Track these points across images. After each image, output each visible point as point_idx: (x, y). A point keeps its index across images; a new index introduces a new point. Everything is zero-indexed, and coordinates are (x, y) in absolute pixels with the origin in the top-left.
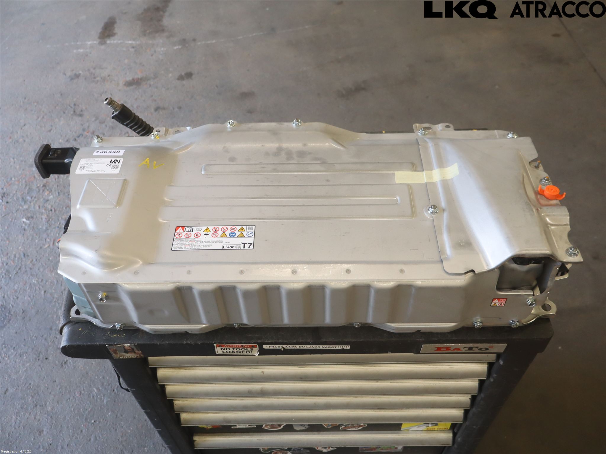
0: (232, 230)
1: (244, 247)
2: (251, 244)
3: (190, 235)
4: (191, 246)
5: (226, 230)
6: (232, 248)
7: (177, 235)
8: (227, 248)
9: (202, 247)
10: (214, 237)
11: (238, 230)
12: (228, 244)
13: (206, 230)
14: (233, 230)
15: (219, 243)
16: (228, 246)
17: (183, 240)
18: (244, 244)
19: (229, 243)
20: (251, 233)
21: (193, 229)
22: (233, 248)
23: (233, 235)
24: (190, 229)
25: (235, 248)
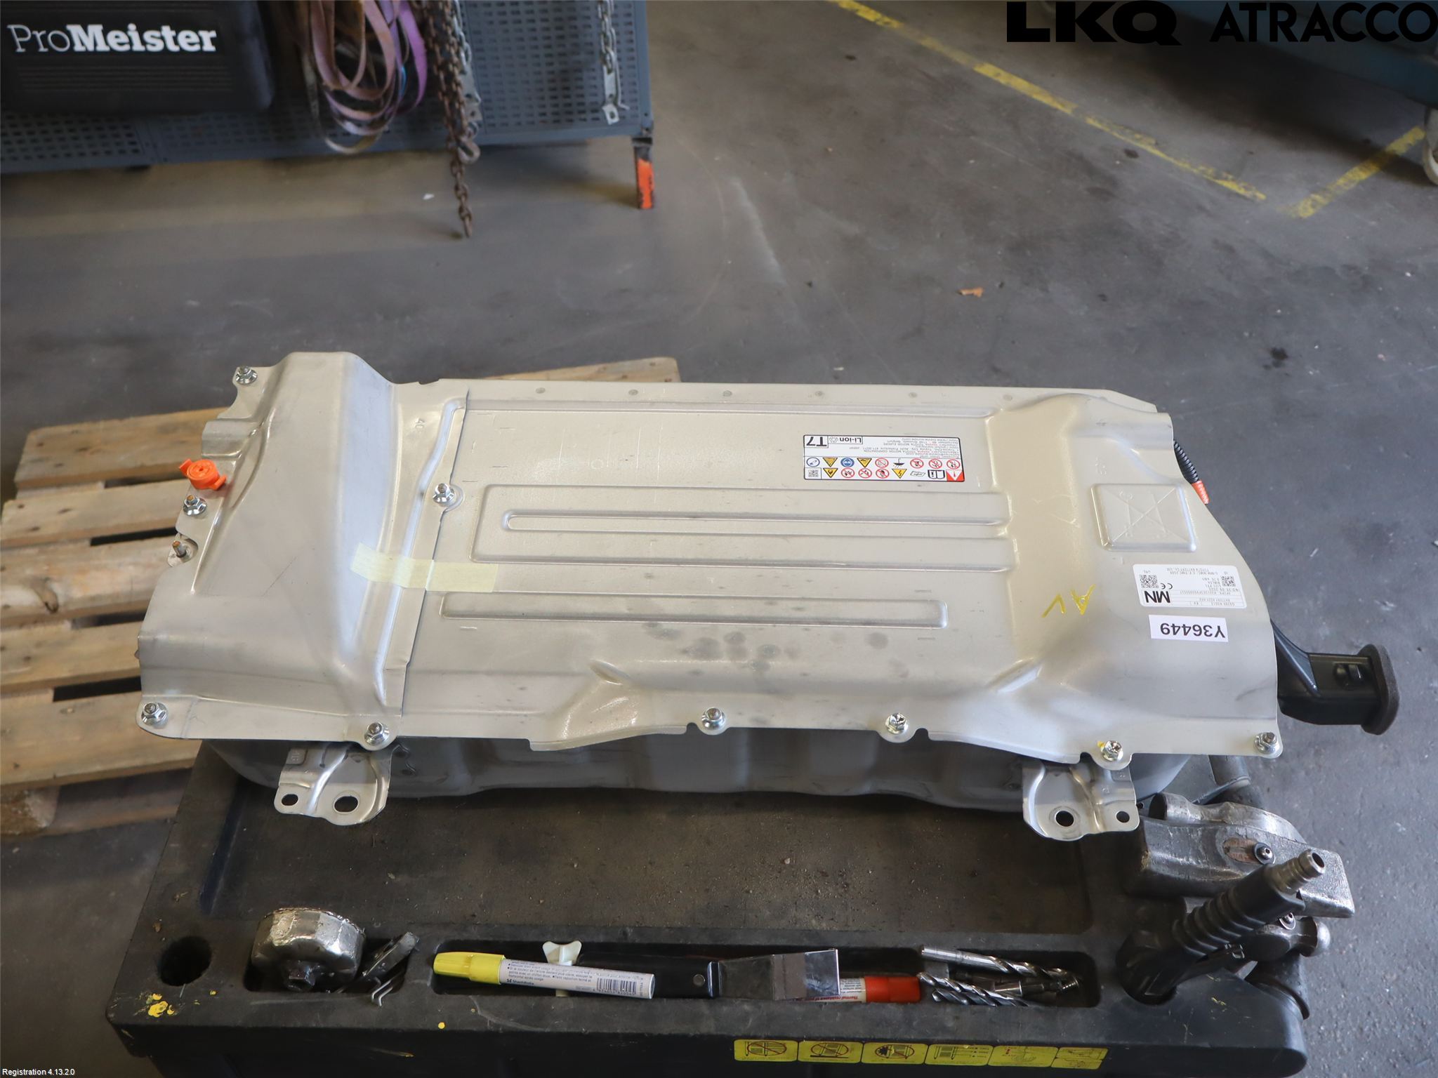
0: (850, 471)
1: (821, 439)
2: (808, 444)
3: (931, 463)
4: (924, 445)
5: (861, 472)
6: (845, 437)
7: (957, 465)
8: (854, 438)
9: (902, 442)
10: (882, 458)
11: (839, 471)
12: (854, 446)
13: (902, 472)
14: (847, 470)
15: (870, 448)
16: (853, 442)
17: (942, 455)
18: (822, 444)
19: (852, 448)
20: (811, 464)
21: (929, 476)
22: (842, 437)
23: (846, 462)
24: (935, 476)
25: (839, 437)
